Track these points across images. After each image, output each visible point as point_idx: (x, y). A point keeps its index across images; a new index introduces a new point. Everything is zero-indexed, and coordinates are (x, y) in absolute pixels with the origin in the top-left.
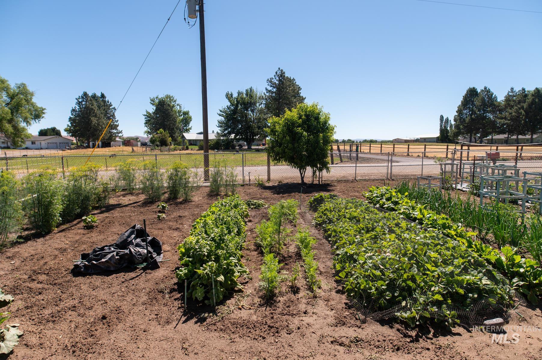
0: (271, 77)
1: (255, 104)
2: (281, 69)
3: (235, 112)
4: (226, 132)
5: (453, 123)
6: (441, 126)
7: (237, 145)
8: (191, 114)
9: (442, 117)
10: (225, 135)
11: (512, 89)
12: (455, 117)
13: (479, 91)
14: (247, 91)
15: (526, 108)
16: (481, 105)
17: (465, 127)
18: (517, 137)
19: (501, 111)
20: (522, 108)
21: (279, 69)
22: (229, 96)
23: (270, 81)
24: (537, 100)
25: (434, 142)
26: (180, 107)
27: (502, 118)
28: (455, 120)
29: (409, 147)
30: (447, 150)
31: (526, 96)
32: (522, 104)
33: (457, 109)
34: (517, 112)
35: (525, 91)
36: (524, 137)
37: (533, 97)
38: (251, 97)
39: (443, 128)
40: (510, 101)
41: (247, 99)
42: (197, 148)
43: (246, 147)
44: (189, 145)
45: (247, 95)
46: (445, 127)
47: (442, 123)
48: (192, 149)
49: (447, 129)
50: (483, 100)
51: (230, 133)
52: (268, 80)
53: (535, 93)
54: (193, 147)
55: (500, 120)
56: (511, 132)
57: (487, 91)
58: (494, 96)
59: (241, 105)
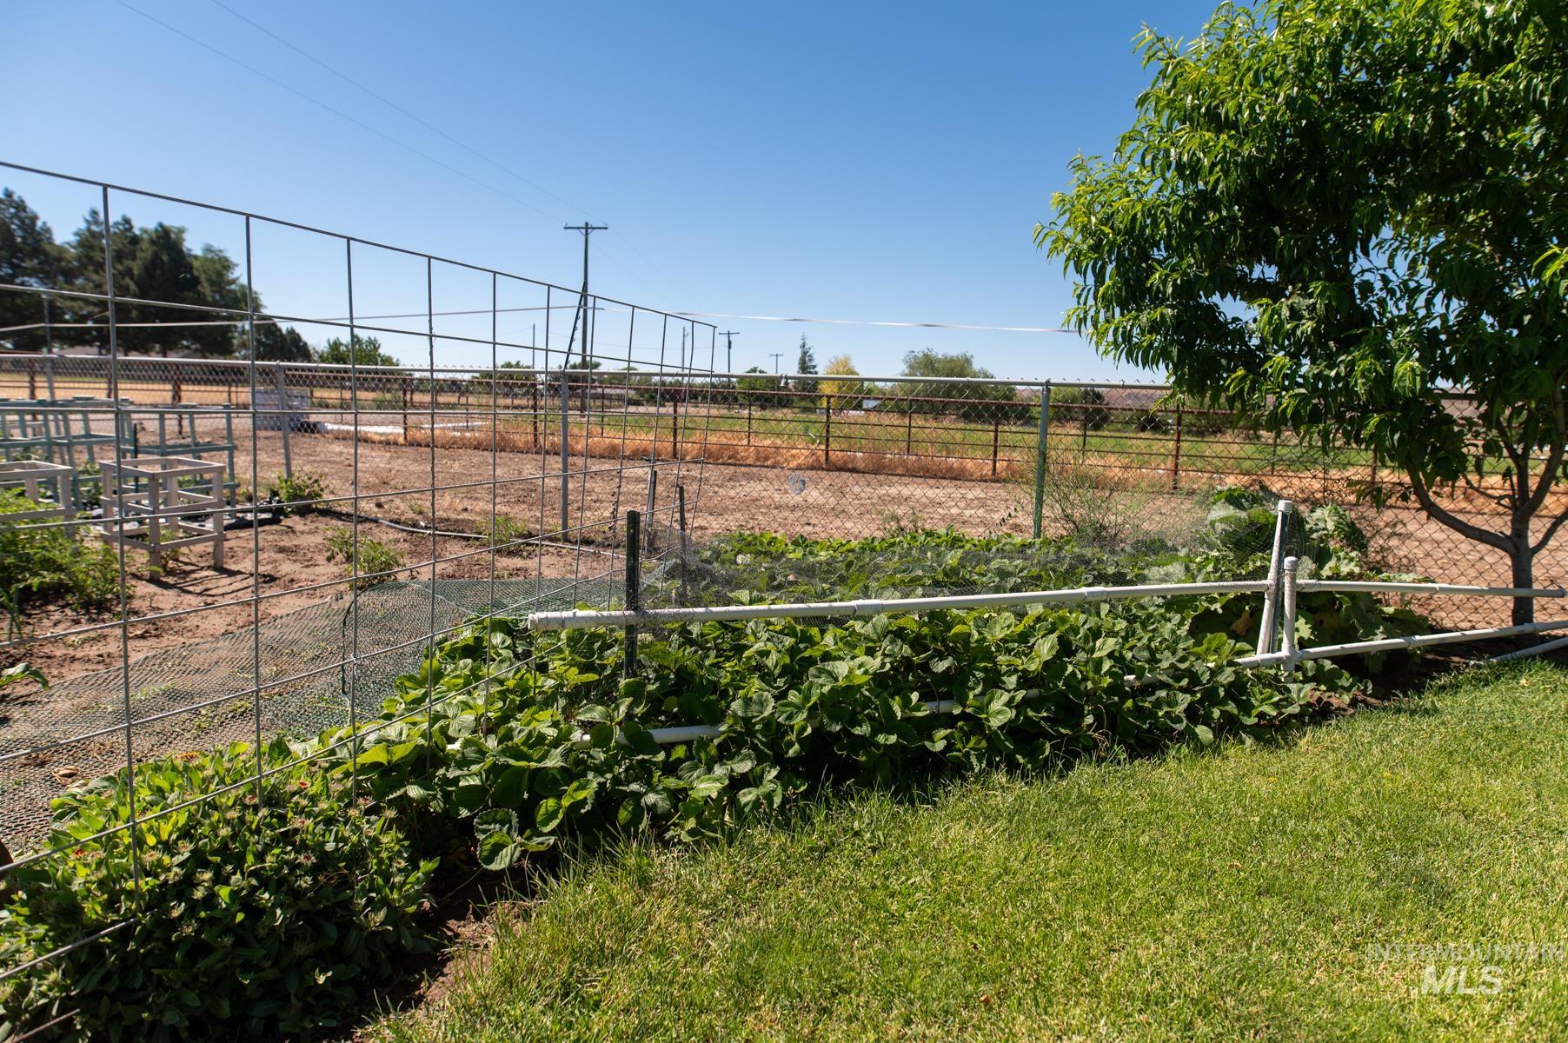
11: (95, 213)
15: (140, 275)
19: (68, 274)
20: (129, 272)
24: (165, 258)
31: (135, 240)
32: (129, 263)
35: (131, 227)
37: (155, 248)
40: (92, 247)
50: (8, 231)
53: (158, 237)
56: (107, 343)
58: (39, 224)
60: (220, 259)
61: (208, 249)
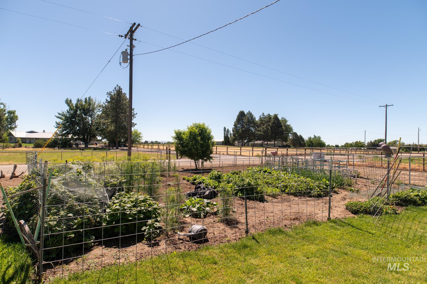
0: (111, 91)
1: (93, 110)
2: (119, 86)
3: (74, 115)
4: (65, 132)
5: (232, 132)
6: (224, 134)
7: (74, 144)
8: (17, 114)
9: (225, 128)
10: (62, 135)
11: (263, 113)
12: (233, 129)
13: (246, 113)
14: (86, 99)
15: (271, 125)
16: (247, 122)
17: (239, 135)
18: (267, 143)
19: (258, 126)
20: (269, 125)
21: (118, 85)
22: (68, 102)
23: (109, 94)
24: (276, 121)
25: (221, 145)
26: (4, 106)
27: (259, 131)
28: (233, 131)
29: (217, 148)
30: (241, 150)
31: (270, 118)
32: (269, 123)
33: (234, 124)
34: (267, 128)
35: (270, 116)
36: (270, 143)
37: (274, 119)
38: (90, 104)
39: (226, 135)
40: (262, 120)
41: (87, 106)
42: (32, 145)
43: (84, 146)
44: (23, 143)
45: (86, 102)
46: (227, 135)
47: (225, 132)
48: (26, 147)
49: (228, 136)
50: (248, 119)
51: (68, 133)
52: (108, 93)
53: (274, 117)
54: (28, 145)
55: (258, 132)
56: (264, 140)
57: (250, 114)
58: (254, 117)
59: (80, 110)
60: (285, 120)
61: (282, 118)
